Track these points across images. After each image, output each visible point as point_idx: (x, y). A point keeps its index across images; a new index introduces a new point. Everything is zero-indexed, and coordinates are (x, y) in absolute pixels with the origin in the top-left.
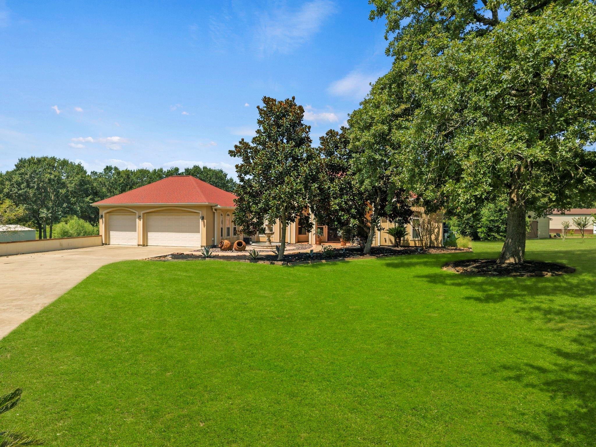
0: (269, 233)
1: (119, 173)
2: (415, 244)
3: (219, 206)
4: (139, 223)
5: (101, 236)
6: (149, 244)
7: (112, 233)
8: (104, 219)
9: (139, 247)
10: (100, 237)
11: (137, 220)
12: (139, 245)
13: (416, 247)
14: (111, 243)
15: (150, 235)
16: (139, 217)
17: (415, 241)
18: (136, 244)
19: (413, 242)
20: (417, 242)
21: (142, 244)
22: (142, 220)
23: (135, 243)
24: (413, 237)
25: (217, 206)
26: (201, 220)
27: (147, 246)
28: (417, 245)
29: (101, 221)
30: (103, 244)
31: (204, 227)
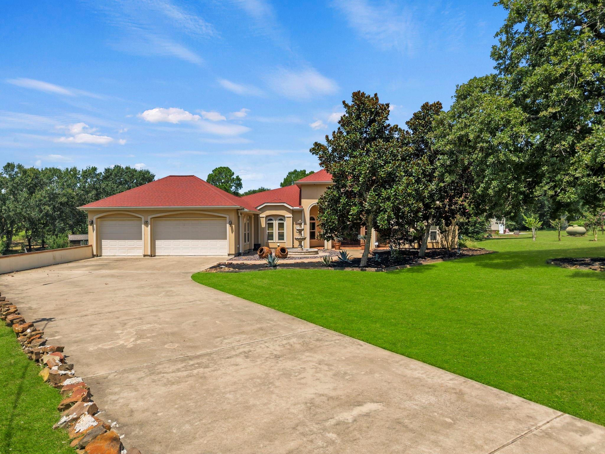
0: (300, 239)
1: (25, 172)
2: (433, 246)
3: (246, 210)
4: (146, 231)
5: (91, 246)
6: (157, 254)
7: (104, 243)
8: (95, 226)
9: (146, 257)
10: (90, 248)
11: (143, 226)
12: (145, 256)
13: (434, 248)
14: (103, 254)
15: (158, 243)
16: (146, 223)
17: (432, 243)
18: (142, 254)
19: (431, 244)
20: (435, 244)
21: (149, 254)
22: (149, 226)
23: (140, 253)
24: (431, 240)
25: (244, 209)
26: (228, 225)
27: (155, 256)
28: (435, 247)
29: (90, 228)
30: (94, 256)
31: (232, 233)
